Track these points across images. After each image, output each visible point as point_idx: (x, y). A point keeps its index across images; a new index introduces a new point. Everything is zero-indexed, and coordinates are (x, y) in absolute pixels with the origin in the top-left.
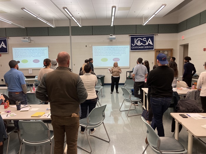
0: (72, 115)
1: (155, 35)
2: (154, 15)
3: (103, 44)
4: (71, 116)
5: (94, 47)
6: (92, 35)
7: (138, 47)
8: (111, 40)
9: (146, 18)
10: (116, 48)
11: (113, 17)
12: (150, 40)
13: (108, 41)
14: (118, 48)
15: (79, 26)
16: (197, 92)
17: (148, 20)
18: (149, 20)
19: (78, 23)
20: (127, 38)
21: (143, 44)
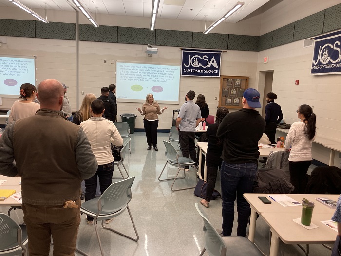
0: (64, 204)
1: (223, 52)
2: (223, 19)
3: (135, 59)
4: (62, 206)
5: (118, 64)
6: (117, 43)
7: (194, 71)
8: (150, 54)
9: (210, 22)
10: (157, 69)
11: (154, 15)
12: (213, 59)
13: (145, 55)
14: (160, 69)
15: (92, 26)
16: (284, 154)
17: (212, 26)
18: (215, 26)
19: (91, 20)
20: (177, 53)
21: (202, 66)
